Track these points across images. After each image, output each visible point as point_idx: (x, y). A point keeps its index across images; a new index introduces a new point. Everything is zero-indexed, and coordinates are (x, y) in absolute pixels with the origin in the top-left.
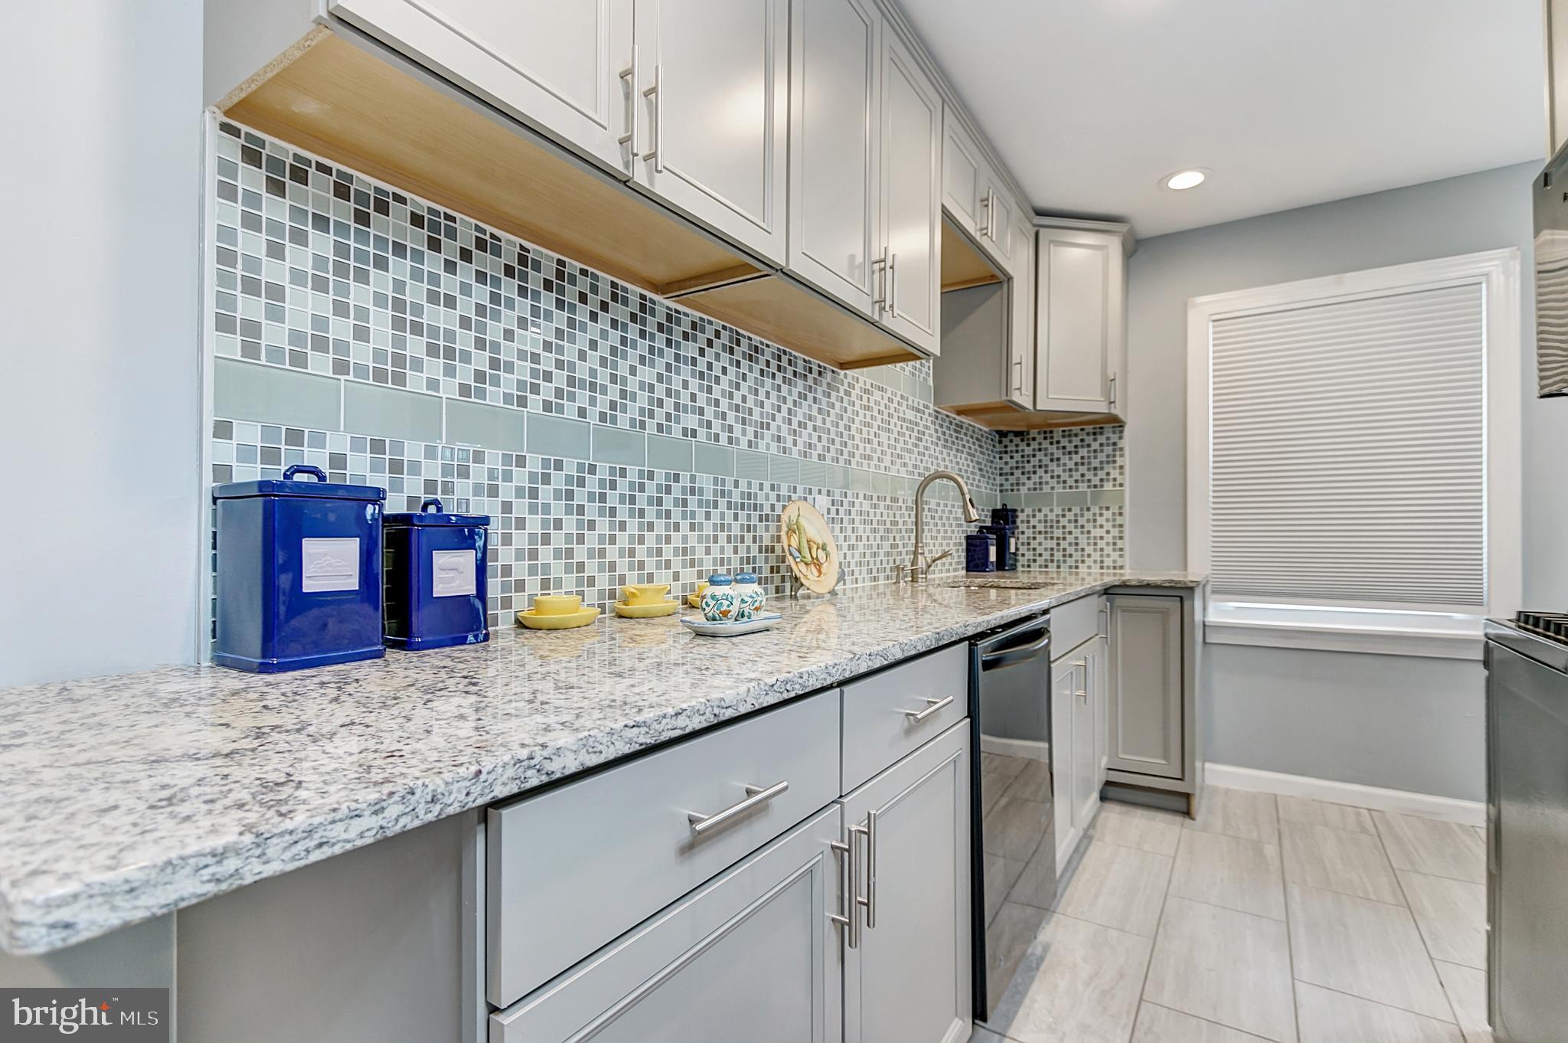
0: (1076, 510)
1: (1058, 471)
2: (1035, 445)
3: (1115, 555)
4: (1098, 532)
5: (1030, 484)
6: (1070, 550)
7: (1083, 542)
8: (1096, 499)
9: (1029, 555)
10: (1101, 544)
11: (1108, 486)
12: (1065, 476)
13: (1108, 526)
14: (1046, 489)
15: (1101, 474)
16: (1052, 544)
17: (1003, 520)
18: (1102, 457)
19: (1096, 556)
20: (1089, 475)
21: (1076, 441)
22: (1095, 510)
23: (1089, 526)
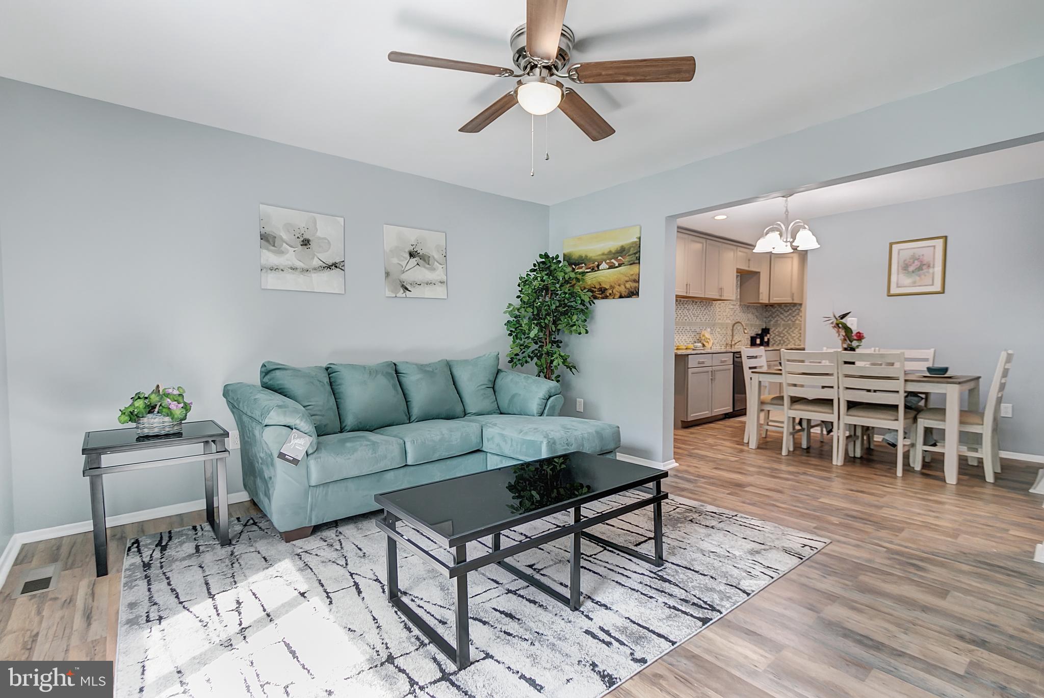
0: (788, 328)
1: (783, 317)
2: (776, 309)
3: (799, 342)
4: (794, 335)
5: (774, 321)
6: (786, 340)
7: (789, 338)
8: (794, 325)
9: (773, 342)
10: (795, 338)
11: (797, 322)
12: (785, 318)
13: (797, 333)
14: (779, 322)
15: (795, 318)
16: (780, 338)
17: (766, 331)
18: (795, 313)
19: (793, 342)
20: (792, 318)
21: (788, 308)
22: (793, 328)
23: (791, 333)
